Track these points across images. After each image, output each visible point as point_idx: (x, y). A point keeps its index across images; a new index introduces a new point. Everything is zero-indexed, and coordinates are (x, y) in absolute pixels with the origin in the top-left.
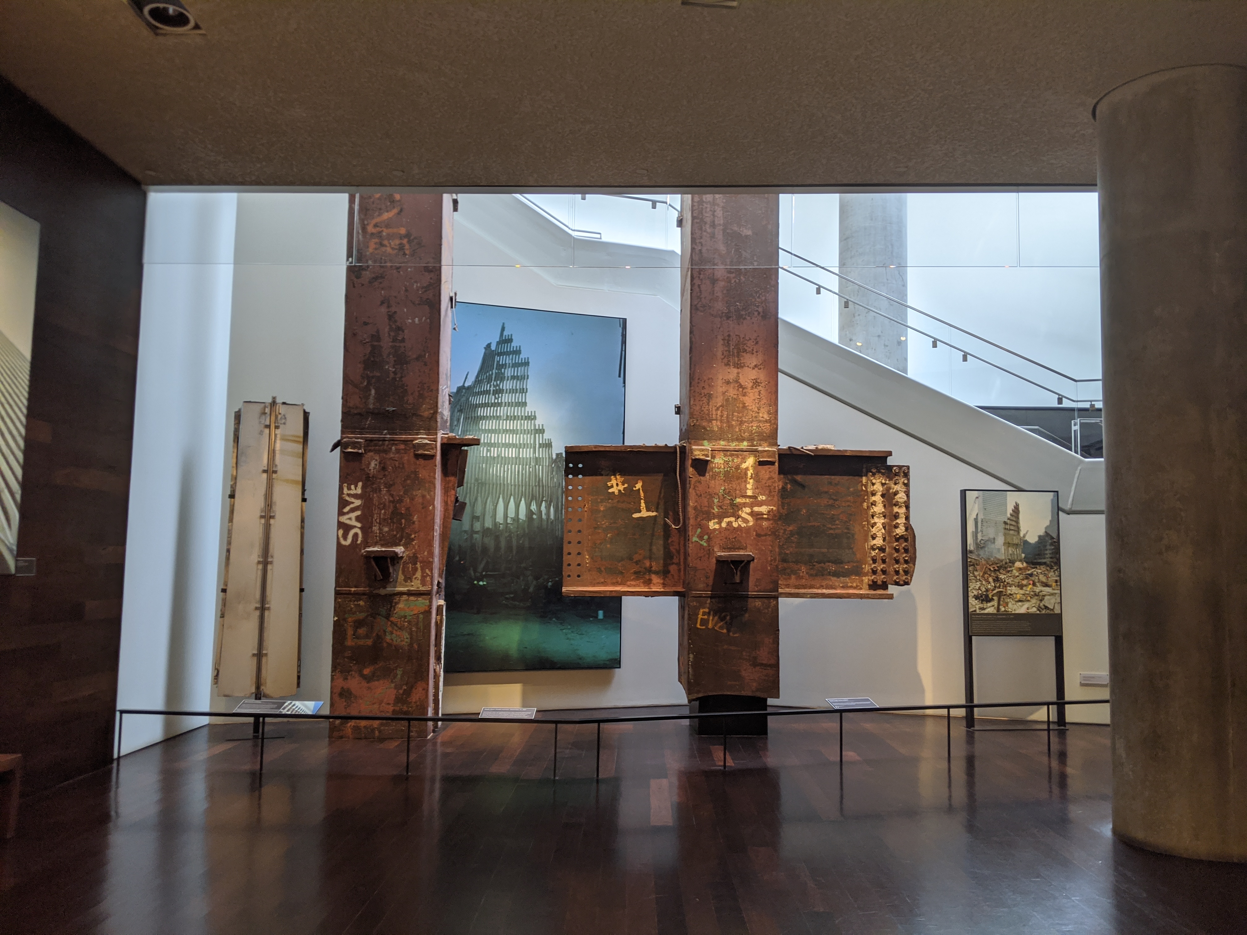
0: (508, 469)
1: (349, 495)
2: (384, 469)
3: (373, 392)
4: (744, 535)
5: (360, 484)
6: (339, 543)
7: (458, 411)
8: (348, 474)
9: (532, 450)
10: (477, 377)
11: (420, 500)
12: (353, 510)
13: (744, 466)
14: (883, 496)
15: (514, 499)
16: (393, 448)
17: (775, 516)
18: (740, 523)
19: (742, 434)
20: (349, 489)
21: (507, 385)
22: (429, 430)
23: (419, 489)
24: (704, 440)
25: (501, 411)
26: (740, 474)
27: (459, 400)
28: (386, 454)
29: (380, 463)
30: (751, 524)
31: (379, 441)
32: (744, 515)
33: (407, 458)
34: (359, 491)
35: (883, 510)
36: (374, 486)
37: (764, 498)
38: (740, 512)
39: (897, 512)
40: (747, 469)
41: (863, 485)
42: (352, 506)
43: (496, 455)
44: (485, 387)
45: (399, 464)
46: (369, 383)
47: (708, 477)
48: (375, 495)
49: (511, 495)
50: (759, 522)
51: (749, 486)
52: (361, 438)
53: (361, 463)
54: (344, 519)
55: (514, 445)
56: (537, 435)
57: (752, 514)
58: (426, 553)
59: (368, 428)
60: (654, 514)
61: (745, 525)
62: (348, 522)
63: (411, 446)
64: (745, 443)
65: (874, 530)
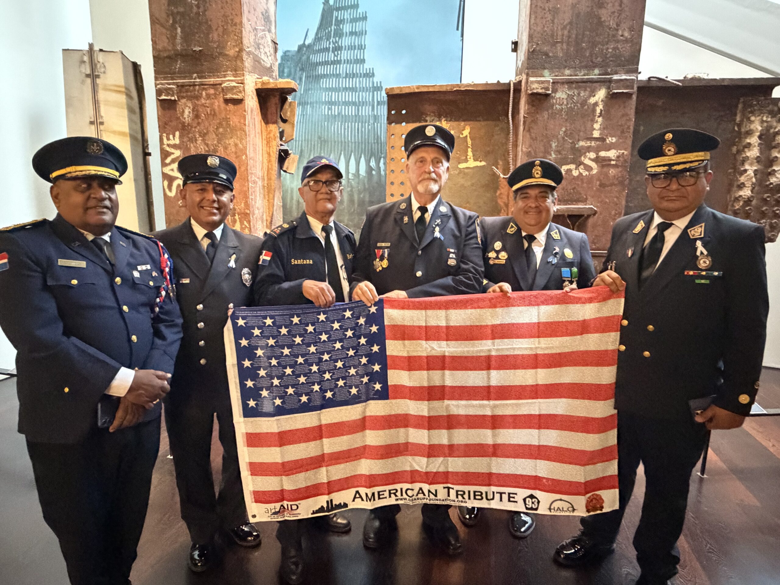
0: (348, 127)
1: (168, 145)
2: (197, 116)
3: (179, 30)
4: (585, 185)
5: (177, 134)
6: (165, 194)
7: (300, 70)
8: (166, 124)
9: (370, 107)
10: (317, 34)
11: (233, 150)
12: (173, 161)
13: (592, 100)
14: (760, 137)
15: (355, 155)
16: (204, 93)
17: (625, 161)
18: (581, 171)
19: (594, 60)
20: (168, 139)
21: (346, 41)
22: (236, 70)
23: (231, 138)
24: (545, 69)
25: (342, 69)
26: (586, 110)
27: (301, 58)
28: (198, 100)
29: (193, 110)
30: (595, 172)
31: (190, 86)
32: (587, 162)
33: (218, 103)
34: (177, 141)
35: (758, 155)
36: (190, 135)
37: (614, 140)
38: (583, 158)
39: (776, 157)
40: (596, 104)
41: (735, 124)
42: (173, 157)
43: (336, 114)
44: (325, 44)
45: (211, 110)
46: (175, 22)
47: (546, 116)
48: (192, 145)
49: (352, 151)
50: (605, 169)
51: (597, 126)
52: (173, 84)
53: (176, 111)
54: (167, 170)
55: (354, 104)
56: (375, 93)
57: (597, 160)
58: (243, 205)
59: (179, 72)
60: (483, 163)
61: (587, 173)
62: (171, 173)
63: (220, 90)
64: (597, 71)
65: (742, 179)
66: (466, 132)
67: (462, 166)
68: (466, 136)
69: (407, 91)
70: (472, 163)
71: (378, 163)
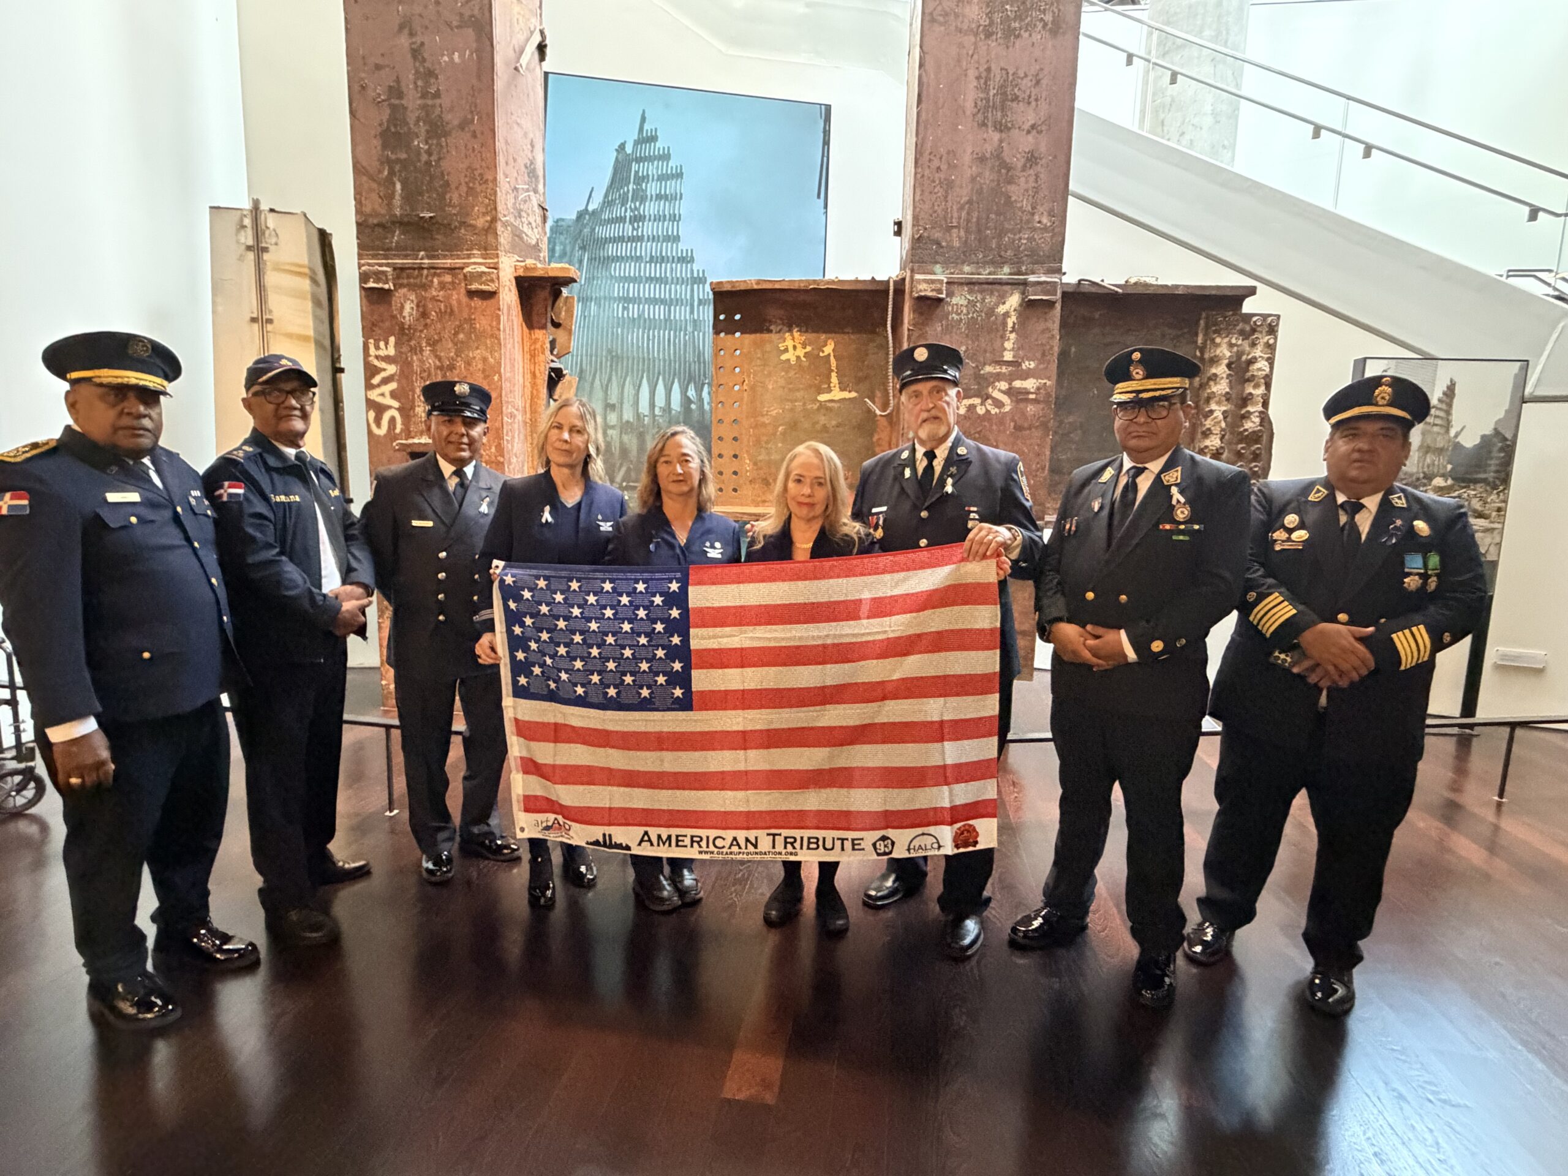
0: (654, 336)
1: (377, 357)
2: (424, 315)
3: (398, 186)
4: (994, 427)
5: (392, 340)
6: (370, 432)
7: (580, 248)
8: (373, 325)
9: (688, 308)
10: (606, 196)
11: (480, 366)
12: (386, 381)
13: (1002, 309)
14: (1229, 366)
15: (664, 380)
16: (435, 280)
17: (1048, 395)
18: (989, 407)
19: (1003, 253)
20: (377, 348)
21: (650, 208)
22: (486, 249)
23: (477, 348)
24: (936, 263)
25: (645, 249)
26: (994, 323)
27: (581, 231)
28: (426, 290)
29: (418, 306)
30: (1007, 409)
31: (414, 269)
32: (996, 394)
33: (458, 296)
34: (391, 351)
35: (1228, 390)
36: (413, 343)
37: (1032, 365)
38: (990, 390)
39: (1250, 394)
40: (1007, 315)
41: (1197, 347)
42: (383, 375)
43: (636, 316)
44: (618, 211)
45: (446, 306)
46: (392, 173)
47: (939, 329)
48: (415, 358)
49: (659, 373)
50: (1022, 405)
51: (1008, 345)
52: (387, 265)
53: (390, 304)
54: (374, 395)
55: (663, 302)
56: (696, 286)
57: (1009, 392)
58: (493, 449)
59: (397, 248)
60: (853, 395)
61: (997, 410)
62: (380, 400)
63: (461, 276)
64: (1006, 269)
65: (1208, 423)
66: (829, 349)
67: (823, 397)
68: (829, 355)
69: (743, 287)
70: (837, 394)
71: (699, 391)
